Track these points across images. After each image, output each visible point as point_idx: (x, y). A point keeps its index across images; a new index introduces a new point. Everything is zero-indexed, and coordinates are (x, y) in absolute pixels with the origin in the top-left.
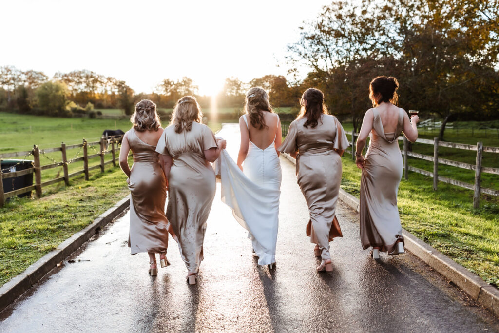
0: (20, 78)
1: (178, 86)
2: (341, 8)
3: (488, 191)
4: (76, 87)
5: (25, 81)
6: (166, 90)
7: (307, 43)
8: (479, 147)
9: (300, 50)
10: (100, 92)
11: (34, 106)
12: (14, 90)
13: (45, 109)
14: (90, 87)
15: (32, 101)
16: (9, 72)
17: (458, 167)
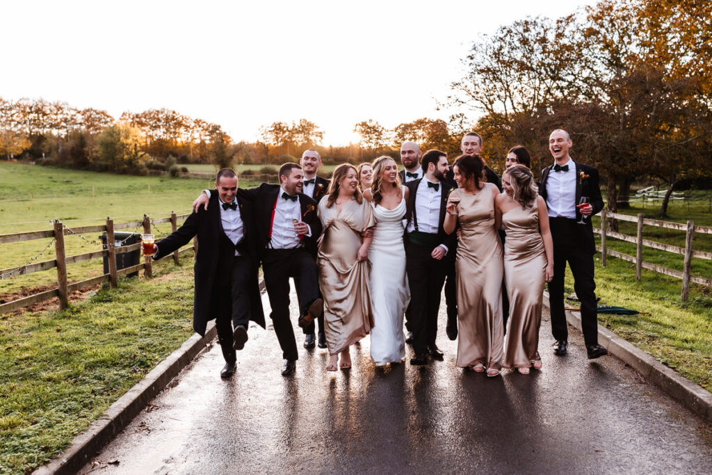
0: (75, 120)
1: (293, 133)
2: (527, 30)
3: (698, 280)
4: (151, 133)
5: (81, 124)
6: (277, 138)
7: (479, 78)
8: (689, 226)
9: (469, 88)
10: (184, 140)
11: (94, 159)
12: (66, 136)
13: (109, 163)
14: (171, 133)
15: (92, 153)
16: (60, 111)
17: (665, 251)
